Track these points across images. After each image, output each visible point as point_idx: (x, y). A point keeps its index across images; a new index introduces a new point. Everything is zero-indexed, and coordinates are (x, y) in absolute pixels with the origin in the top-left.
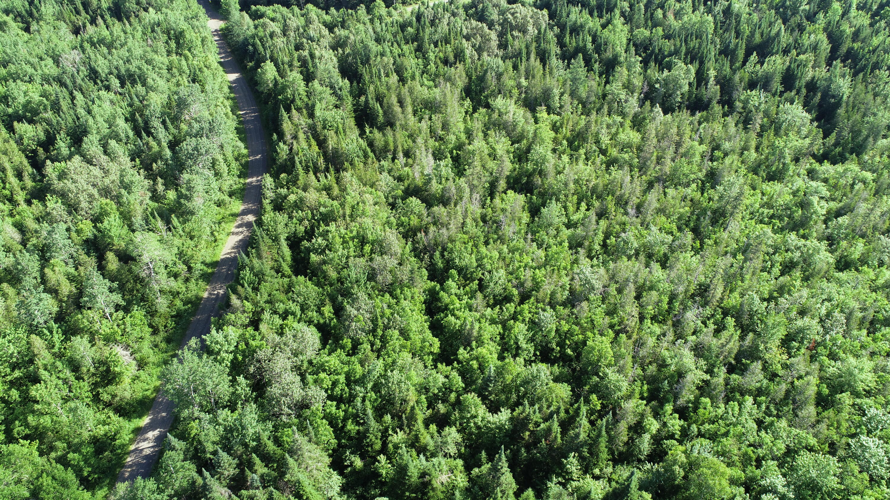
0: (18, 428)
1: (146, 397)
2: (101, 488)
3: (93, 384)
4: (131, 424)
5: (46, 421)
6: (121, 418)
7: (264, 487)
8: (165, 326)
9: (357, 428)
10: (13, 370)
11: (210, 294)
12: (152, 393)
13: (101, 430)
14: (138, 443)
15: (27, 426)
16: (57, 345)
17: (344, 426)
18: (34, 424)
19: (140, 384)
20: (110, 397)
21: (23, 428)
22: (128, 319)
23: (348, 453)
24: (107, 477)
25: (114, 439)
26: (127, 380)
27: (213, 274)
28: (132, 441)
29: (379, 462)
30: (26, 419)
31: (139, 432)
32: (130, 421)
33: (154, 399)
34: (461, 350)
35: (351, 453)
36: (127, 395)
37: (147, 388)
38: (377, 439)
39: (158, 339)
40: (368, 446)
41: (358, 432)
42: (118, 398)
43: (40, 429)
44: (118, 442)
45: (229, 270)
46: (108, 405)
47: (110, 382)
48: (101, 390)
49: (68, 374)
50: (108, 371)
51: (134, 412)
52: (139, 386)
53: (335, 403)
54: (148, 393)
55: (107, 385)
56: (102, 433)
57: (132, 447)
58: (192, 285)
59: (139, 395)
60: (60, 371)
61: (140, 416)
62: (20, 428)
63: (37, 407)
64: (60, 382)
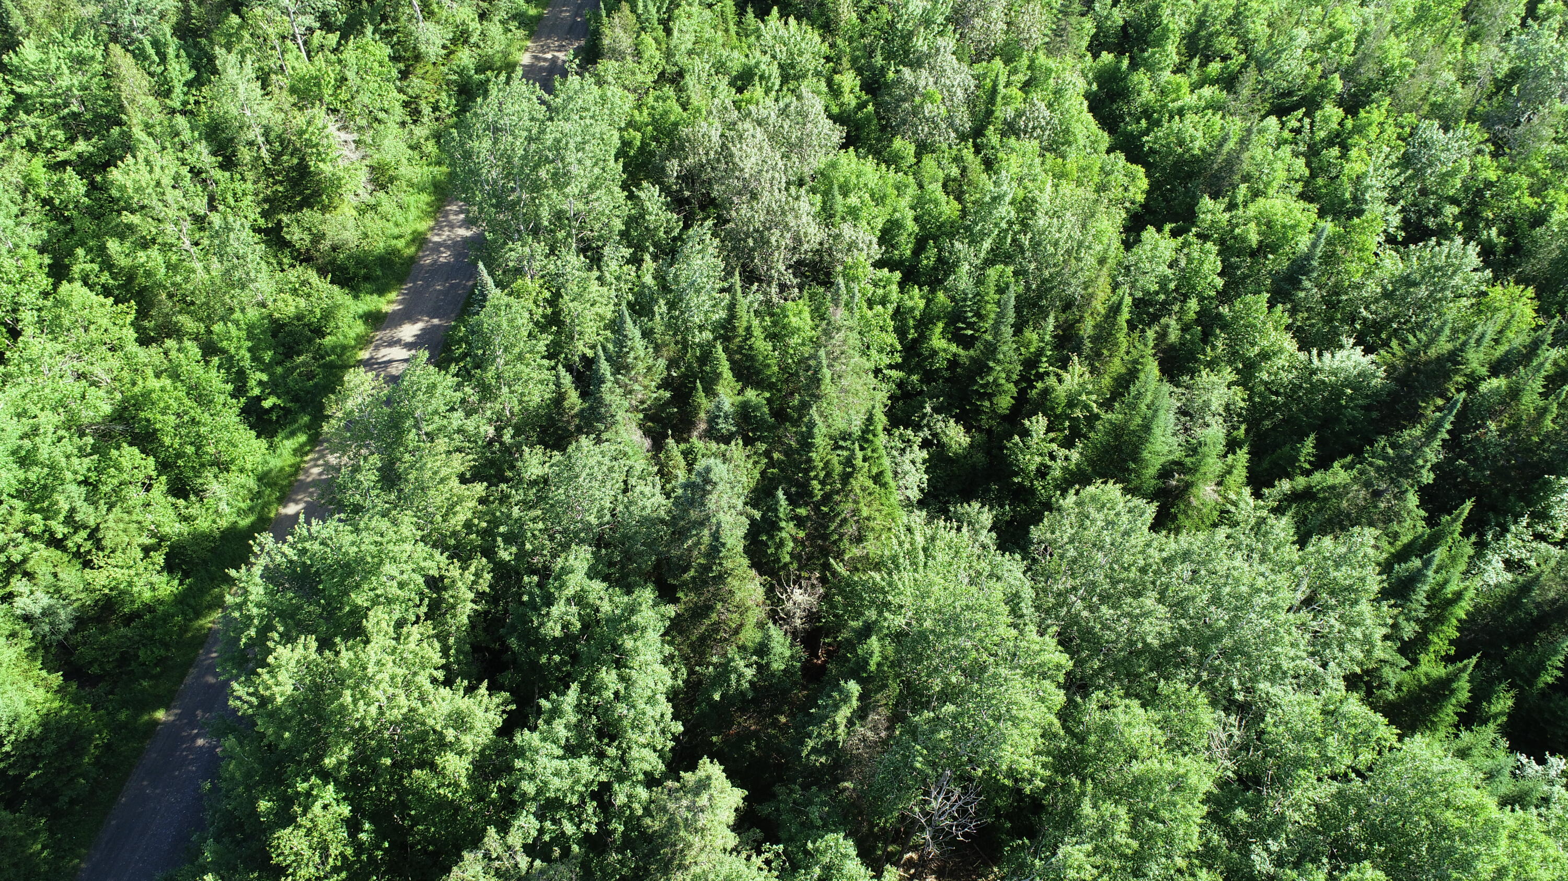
0: (82, 262)
1: (395, 252)
2: (293, 434)
3: (266, 200)
4: (360, 304)
5: (153, 259)
6: (336, 288)
7: (748, 442)
8: (436, 108)
9: (953, 348)
10: (72, 140)
11: (536, 57)
12: (408, 245)
13: (289, 306)
14: (377, 348)
15: (107, 264)
16: (178, 89)
17: (923, 337)
18: (124, 262)
19: (380, 223)
20: (308, 238)
21: (96, 267)
22: (350, 54)
23: (928, 409)
24: (303, 410)
25: (319, 332)
26: (346, 210)
27: (539, 18)
28: (363, 342)
29: (1025, 433)
30: (103, 249)
31: (375, 320)
32: (356, 297)
33: (412, 260)
34: (1207, 202)
35: (936, 410)
36: (351, 237)
37: (396, 231)
38: (1008, 379)
39: (421, 132)
40: (982, 396)
41: (954, 363)
42: (328, 243)
43: (141, 280)
44: (328, 340)
45: (576, 15)
46: (305, 258)
47: (307, 203)
48: (285, 219)
49: (203, 155)
50: (303, 170)
51: (366, 278)
52: (373, 224)
53: (897, 275)
54: (400, 244)
55: (300, 207)
56: (291, 310)
57: (364, 355)
58: (495, 29)
59: (380, 246)
60: (184, 146)
61: (381, 292)
62: (88, 267)
63: (127, 218)
64: (184, 171)
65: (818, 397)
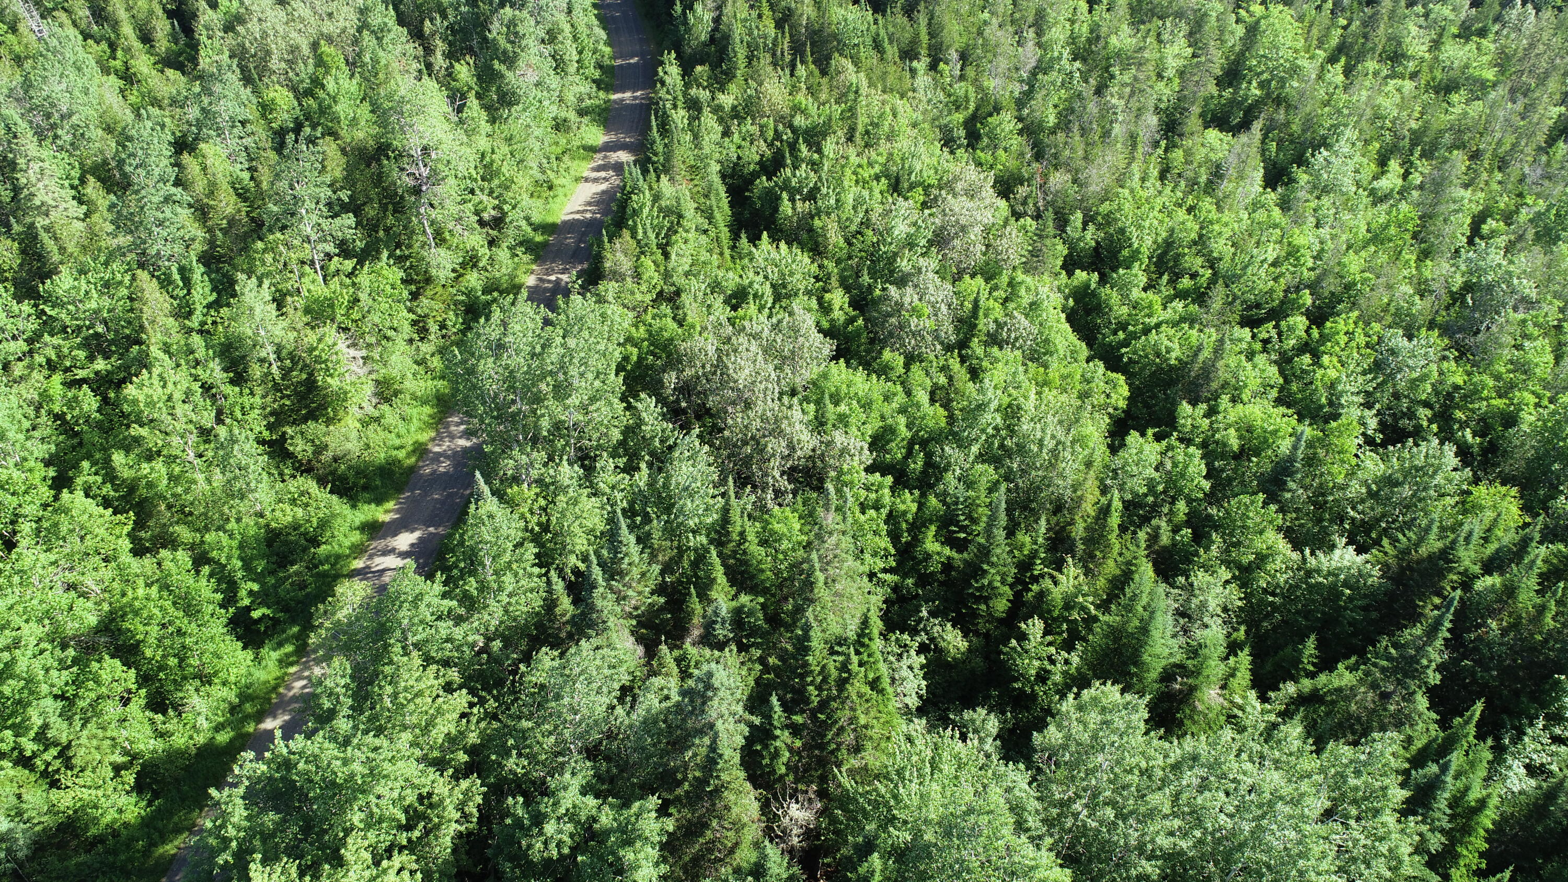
0: (86, 474)
1: (396, 462)
2: (280, 645)
3: (272, 414)
4: (357, 513)
5: (157, 471)
6: (335, 498)
7: (742, 648)
8: (443, 326)
9: (947, 551)
10: (91, 358)
11: (540, 280)
12: (408, 455)
13: (285, 515)
14: (371, 557)
15: (110, 476)
16: (199, 310)
17: (916, 541)
18: (127, 474)
19: (382, 434)
20: (310, 449)
21: (99, 479)
22: (364, 278)
23: (924, 613)
24: (293, 622)
25: (315, 542)
26: (350, 423)
27: (545, 245)
28: (358, 550)
29: (1022, 637)
30: (108, 461)
31: (373, 529)
32: (354, 507)
33: (412, 470)
34: (1185, 408)
35: (932, 614)
36: (353, 447)
37: (397, 442)
38: (1003, 582)
39: (426, 348)
40: (978, 600)
41: (948, 566)
42: (330, 454)
43: (143, 492)
44: (323, 549)
45: (580, 241)
46: (305, 468)
47: (313, 416)
48: (289, 431)
49: (216, 372)
50: (311, 384)
51: (365, 488)
52: (375, 435)
53: (889, 479)
54: (401, 454)
55: (305, 420)
56: (288, 520)
57: (358, 564)
58: (503, 254)
59: (381, 456)
60: (198, 363)
61: (379, 501)
62: (91, 479)
63: (136, 430)
64: (196, 386)
65: (812, 601)
